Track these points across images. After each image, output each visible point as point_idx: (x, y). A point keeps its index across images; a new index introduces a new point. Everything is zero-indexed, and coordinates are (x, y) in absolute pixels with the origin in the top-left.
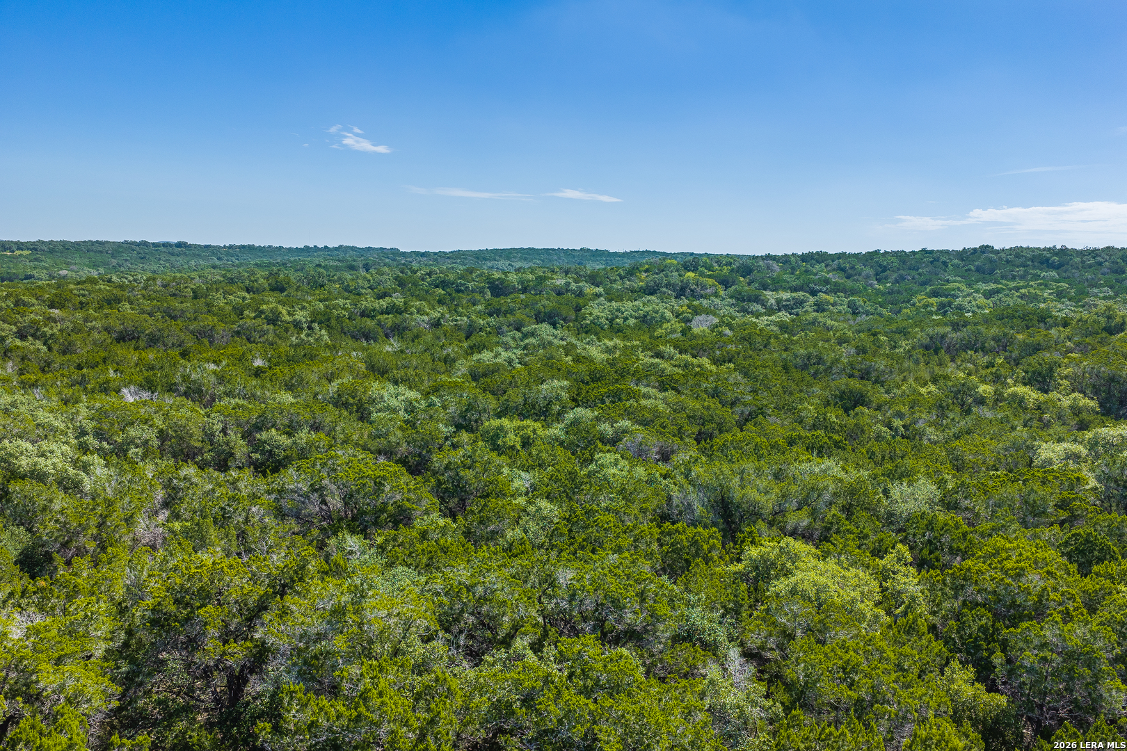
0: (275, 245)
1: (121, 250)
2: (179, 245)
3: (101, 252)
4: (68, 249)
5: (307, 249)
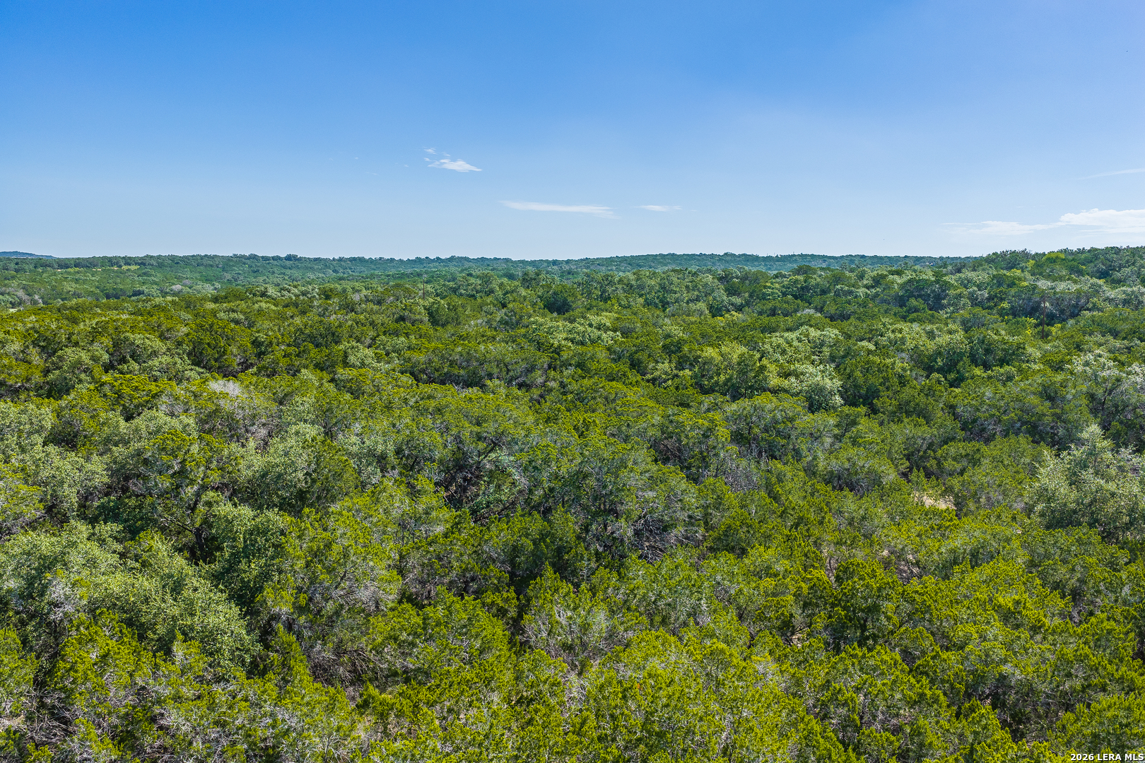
0: (387, 257)
1: (231, 264)
2: (289, 258)
3: (212, 266)
4: (177, 263)
5: (418, 260)
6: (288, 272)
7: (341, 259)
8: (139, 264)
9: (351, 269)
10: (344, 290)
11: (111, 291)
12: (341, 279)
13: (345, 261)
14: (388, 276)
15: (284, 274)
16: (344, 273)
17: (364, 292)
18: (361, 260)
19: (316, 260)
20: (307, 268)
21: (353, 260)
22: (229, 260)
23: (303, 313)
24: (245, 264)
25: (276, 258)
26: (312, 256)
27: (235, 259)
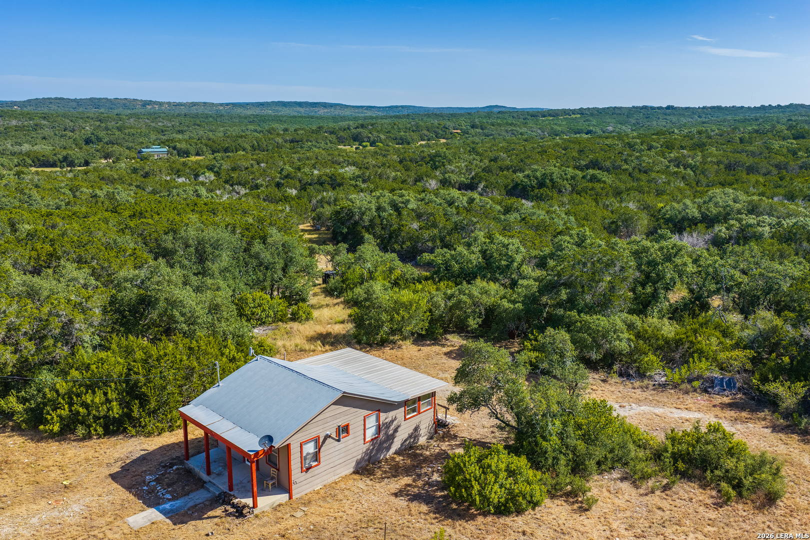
6: (668, 117)
7: (704, 108)
8: (580, 114)
9: (710, 114)
10: (707, 130)
11: (576, 130)
12: (704, 123)
13: (707, 109)
14: (735, 120)
15: (666, 119)
16: (705, 118)
17: (717, 131)
18: (719, 108)
19: (686, 108)
20: (680, 114)
21: (713, 108)
22: (630, 110)
23: (692, 139)
24: (640, 112)
25: (660, 108)
26: (684, 106)
27: (634, 109)
